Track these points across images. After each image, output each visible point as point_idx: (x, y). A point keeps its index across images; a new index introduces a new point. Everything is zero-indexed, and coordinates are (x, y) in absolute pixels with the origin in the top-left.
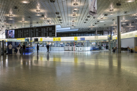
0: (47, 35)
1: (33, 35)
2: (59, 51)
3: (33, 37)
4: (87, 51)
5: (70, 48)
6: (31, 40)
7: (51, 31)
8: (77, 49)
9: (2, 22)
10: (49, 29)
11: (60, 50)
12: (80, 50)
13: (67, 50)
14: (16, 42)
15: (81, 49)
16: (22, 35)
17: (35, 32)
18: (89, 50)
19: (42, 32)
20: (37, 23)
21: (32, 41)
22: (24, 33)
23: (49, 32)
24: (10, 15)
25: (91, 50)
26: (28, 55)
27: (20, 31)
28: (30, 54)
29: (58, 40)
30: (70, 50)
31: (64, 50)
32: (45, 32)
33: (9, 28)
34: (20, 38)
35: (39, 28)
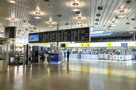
0: (79, 40)
1: (61, 39)
2: (91, 59)
3: (61, 41)
4: (128, 60)
5: (106, 56)
6: (57, 45)
7: (83, 35)
8: (115, 57)
9: (26, 24)
10: (80, 31)
11: (93, 59)
12: (119, 59)
13: (102, 58)
14: (42, 47)
15: (121, 58)
16: (47, 39)
17: (64, 35)
18: (130, 60)
19: (72, 36)
20: (67, 24)
21: (58, 47)
22: (49, 36)
23: (81, 35)
24: (37, 13)
25: (133, 59)
26: (57, 64)
27: (45, 34)
28: (59, 63)
29: (87, 46)
30: (106, 58)
31: (97, 58)
32: (75, 35)
33: (33, 32)
34: (44, 42)
35: (69, 31)
